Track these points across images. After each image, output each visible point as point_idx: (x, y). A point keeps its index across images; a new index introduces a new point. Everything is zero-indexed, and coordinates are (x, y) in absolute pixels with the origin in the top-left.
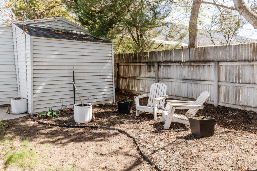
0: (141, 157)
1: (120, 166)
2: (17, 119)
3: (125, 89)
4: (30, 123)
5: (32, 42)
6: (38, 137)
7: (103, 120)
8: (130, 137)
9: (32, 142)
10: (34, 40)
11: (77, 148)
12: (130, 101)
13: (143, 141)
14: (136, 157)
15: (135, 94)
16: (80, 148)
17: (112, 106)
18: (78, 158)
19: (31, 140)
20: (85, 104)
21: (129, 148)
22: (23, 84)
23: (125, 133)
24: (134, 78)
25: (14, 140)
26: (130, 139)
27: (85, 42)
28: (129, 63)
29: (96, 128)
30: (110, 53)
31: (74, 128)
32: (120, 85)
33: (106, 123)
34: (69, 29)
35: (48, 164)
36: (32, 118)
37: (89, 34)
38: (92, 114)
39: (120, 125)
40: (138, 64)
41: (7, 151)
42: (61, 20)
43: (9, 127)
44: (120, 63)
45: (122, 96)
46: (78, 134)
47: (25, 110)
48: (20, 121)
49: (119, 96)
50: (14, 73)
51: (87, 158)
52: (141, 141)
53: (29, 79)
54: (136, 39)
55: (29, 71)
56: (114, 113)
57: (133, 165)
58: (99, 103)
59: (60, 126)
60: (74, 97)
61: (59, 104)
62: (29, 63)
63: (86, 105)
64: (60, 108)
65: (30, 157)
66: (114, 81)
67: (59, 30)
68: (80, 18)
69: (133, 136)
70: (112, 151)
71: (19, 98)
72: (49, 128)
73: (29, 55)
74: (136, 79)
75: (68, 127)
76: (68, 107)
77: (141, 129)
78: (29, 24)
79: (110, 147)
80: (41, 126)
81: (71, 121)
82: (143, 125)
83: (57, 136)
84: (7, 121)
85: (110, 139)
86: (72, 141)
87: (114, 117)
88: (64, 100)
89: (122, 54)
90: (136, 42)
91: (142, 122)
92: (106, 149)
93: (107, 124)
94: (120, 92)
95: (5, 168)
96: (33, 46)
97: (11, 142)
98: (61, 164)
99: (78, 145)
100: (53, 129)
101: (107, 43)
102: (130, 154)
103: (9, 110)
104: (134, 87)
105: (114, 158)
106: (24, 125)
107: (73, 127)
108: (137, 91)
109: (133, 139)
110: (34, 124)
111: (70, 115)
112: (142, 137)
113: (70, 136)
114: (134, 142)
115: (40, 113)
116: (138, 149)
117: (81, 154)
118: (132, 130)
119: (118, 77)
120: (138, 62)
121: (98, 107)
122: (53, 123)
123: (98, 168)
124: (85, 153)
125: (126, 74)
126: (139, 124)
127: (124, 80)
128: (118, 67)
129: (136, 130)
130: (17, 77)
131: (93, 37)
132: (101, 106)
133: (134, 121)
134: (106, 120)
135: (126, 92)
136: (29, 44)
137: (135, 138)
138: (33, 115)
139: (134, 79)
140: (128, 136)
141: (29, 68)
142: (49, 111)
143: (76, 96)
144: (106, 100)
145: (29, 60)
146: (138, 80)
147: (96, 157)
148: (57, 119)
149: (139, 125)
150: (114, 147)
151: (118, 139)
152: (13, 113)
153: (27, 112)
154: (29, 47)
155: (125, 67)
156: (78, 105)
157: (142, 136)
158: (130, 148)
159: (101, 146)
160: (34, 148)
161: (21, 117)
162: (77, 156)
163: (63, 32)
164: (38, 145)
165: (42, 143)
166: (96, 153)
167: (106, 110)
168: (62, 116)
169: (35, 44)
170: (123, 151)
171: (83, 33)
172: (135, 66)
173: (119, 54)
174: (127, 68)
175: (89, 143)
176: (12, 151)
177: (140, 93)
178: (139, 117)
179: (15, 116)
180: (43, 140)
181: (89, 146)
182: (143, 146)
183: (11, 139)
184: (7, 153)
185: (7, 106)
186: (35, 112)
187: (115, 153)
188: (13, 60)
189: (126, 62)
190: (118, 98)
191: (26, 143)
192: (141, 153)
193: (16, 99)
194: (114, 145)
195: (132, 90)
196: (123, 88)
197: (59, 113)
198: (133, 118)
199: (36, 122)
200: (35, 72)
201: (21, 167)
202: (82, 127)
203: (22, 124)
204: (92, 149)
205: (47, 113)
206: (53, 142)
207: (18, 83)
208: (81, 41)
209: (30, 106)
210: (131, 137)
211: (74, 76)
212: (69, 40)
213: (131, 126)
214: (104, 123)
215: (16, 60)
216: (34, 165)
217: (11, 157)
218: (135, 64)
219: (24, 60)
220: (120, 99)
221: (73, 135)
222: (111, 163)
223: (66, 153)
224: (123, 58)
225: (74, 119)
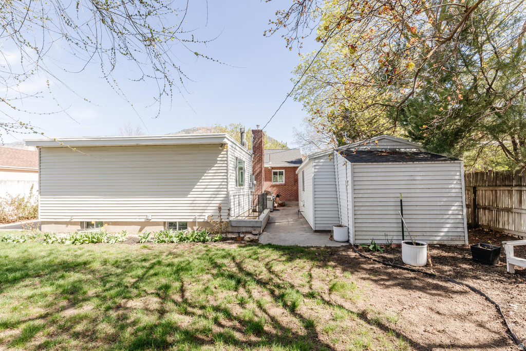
0: (509, 336)
1: (467, 337)
2: (339, 247)
3: (488, 226)
4: (352, 254)
5: (353, 169)
6: (359, 272)
7: (444, 267)
8: (490, 301)
9: (353, 275)
10: (355, 167)
11: (404, 295)
12: (494, 247)
13: (515, 314)
14: (499, 333)
15: (510, 235)
16: (409, 296)
17: (462, 249)
18: (405, 307)
19: (352, 273)
20: (417, 242)
21: (486, 317)
22: (344, 211)
23: (482, 294)
24: (509, 210)
25: (336, 268)
26: (490, 305)
27: (418, 163)
28: (496, 186)
29: (432, 276)
30: (458, 174)
31: (401, 270)
32: (478, 218)
33: (448, 273)
34: (395, 147)
35: (370, 304)
36: (353, 249)
37: (423, 150)
38: (428, 256)
39: (474, 280)
40: (517, 188)
41: (331, 278)
42: (385, 138)
43: (332, 254)
44: (479, 186)
45: (483, 236)
46: (406, 278)
47: (345, 239)
48: (341, 249)
49: (476, 236)
50: (335, 199)
51: (417, 311)
52: (511, 313)
53: (350, 207)
54: (511, 148)
55: (350, 199)
56: (465, 260)
57: (491, 343)
58: (440, 243)
59: (384, 264)
60: (403, 231)
61: (384, 238)
62: (350, 191)
63: (418, 244)
64: (384, 242)
65: (352, 290)
66: (465, 213)
67: (383, 150)
68: (410, 132)
69: (497, 302)
70: (456, 314)
71: (341, 226)
72: (372, 264)
73: (350, 183)
74: (512, 213)
75: (394, 267)
76: (395, 242)
77: (515, 295)
78: (349, 149)
79: (454, 307)
80: (363, 260)
81: (398, 261)
82: (520, 289)
83: (380, 275)
84: (330, 247)
85: (454, 296)
86: (399, 285)
87: (465, 266)
88: (388, 233)
89: (482, 173)
90: (510, 153)
91: (520, 285)
92: (446, 308)
93: (450, 275)
94: (480, 230)
95: (330, 294)
96: (353, 173)
97: (334, 271)
98: (384, 308)
99: (405, 292)
100: (376, 266)
101: (452, 162)
102: (488, 326)
103: (332, 236)
104: (508, 224)
105: (458, 323)
106: (346, 255)
107: (400, 268)
108: (515, 230)
109: (496, 306)
110: (356, 256)
111: (396, 252)
112: (514, 308)
113: (396, 278)
114: (497, 311)
115: (361, 244)
116: (504, 323)
117: (410, 304)
118: (495, 293)
119: (474, 207)
120: (516, 186)
121: (438, 248)
122: (375, 259)
123: (432, 328)
124: (415, 304)
125: (491, 203)
126: (512, 286)
127: (487, 212)
128: (475, 192)
129: (504, 294)
130: (339, 203)
131: (429, 154)
132: (442, 247)
133: (502, 278)
134: (450, 268)
135: (492, 231)
136: (349, 171)
137: (500, 306)
138: (354, 245)
139: (508, 212)
140: (487, 299)
141: (350, 195)
142: (372, 244)
143: (405, 230)
144: (452, 240)
145: (350, 187)
146: (516, 214)
147: (429, 313)
148: (381, 255)
149: (512, 288)
150: (460, 309)
151: (468, 300)
152: (335, 240)
153: (348, 241)
154: (349, 174)
155: (489, 193)
156: (406, 243)
157: (515, 306)
158: (489, 319)
159: (438, 301)
160: (355, 282)
161: (342, 246)
162: (403, 304)
163: (388, 153)
164: (360, 280)
165: (364, 279)
166: (431, 309)
167: (450, 254)
168: (386, 251)
169: (356, 170)
170: (474, 317)
171: (415, 150)
172: (510, 192)
173: (477, 174)
174: (493, 193)
175: (421, 293)
176: (335, 280)
177: (522, 235)
178: (514, 274)
179: (337, 243)
180: (364, 276)
181: (421, 297)
182: (514, 322)
183: (334, 267)
184: (331, 280)
185: (329, 232)
186: (356, 242)
187: (462, 317)
188: (334, 186)
189: (491, 184)
190: (475, 238)
191: (347, 274)
192: (508, 331)
193: (338, 226)
194: (461, 306)
195: (503, 229)
196: (485, 223)
197: (383, 248)
198: (502, 273)
199: (357, 254)
200: (356, 200)
201: (344, 298)
202: (413, 271)
203: (344, 253)
204: (424, 302)
205: (369, 246)
206: (375, 281)
207: (339, 210)
208: (412, 163)
209: (351, 236)
210: (493, 303)
211: (401, 206)
212: (395, 163)
213: (495, 286)
214: (446, 271)
215: (337, 186)
216: (356, 300)
217: (334, 285)
218: (510, 188)
219: (345, 187)
220: (477, 240)
221: (400, 279)
222: (452, 328)
223: (390, 297)
224: (483, 179)
225: (401, 258)
